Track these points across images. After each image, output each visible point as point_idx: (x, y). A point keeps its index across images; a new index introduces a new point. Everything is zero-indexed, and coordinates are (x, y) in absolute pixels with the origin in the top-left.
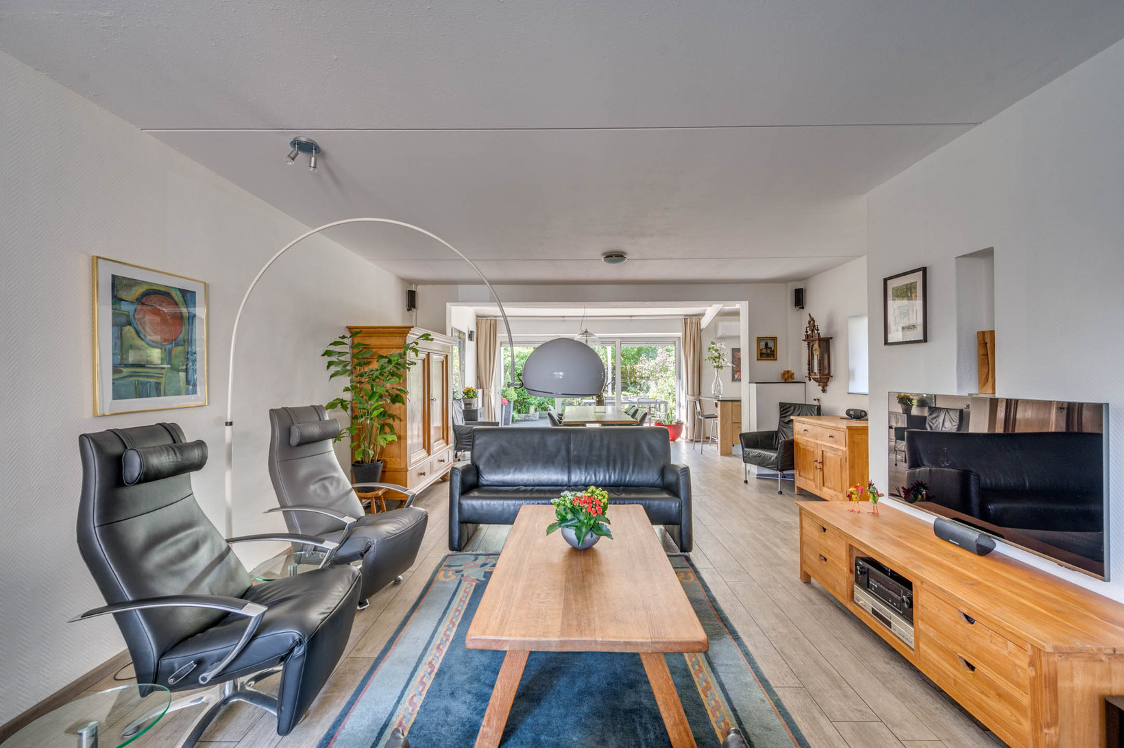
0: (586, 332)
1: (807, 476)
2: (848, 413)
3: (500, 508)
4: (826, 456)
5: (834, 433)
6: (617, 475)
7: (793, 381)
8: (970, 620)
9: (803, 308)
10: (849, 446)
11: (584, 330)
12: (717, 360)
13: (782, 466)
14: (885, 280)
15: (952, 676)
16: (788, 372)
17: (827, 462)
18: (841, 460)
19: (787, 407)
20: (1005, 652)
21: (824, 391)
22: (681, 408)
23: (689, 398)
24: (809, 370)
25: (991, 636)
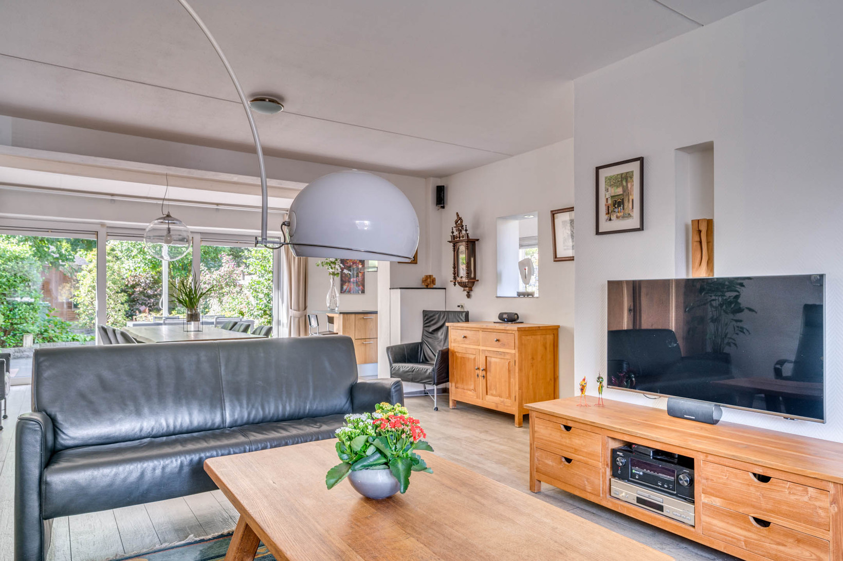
0: (168, 216)
1: (466, 387)
2: (501, 317)
3: (107, 480)
4: (490, 362)
5: (502, 336)
6: (293, 404)
7: (434, 286)
8: (764, 479)
9: (443, 207)
10: (519, 348)
11: (166, 213)
12: (333, 266)
13: (438, 379)
14: (598, 169)
15: (742, 538)
16: (430, 276)
17: (492, 368)
18: (509, 363)
19: (432, 315)
20: (806, 499)
21: (469, 296)
22: (281, 327)
23: (293, 313)
24: (454, 274)
25: (789, 488)
